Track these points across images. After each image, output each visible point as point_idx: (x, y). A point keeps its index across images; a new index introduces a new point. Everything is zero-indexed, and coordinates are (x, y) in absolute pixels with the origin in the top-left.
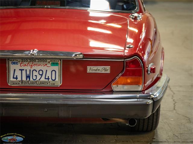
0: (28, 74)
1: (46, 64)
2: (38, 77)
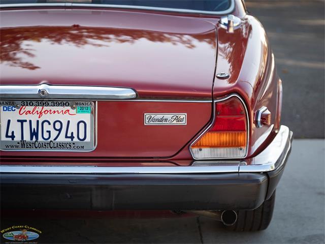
0: (34, 129)
1: (68, 111)
2: (54, 134)
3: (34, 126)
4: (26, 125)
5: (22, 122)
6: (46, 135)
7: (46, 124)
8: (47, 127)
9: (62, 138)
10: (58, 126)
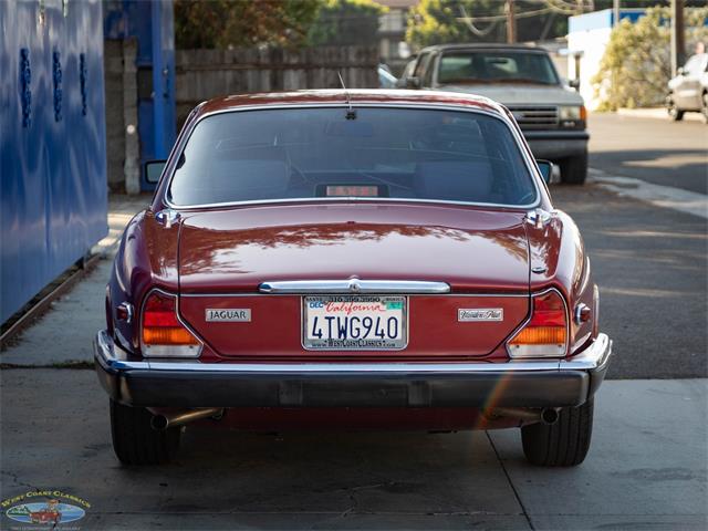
0: (343, 326)
1: (379, 307)
2: (363, 331)
3: (342, 323)
4: (334, 322)
5: (330, 319)
6: (355, 333)
7: (354, 321)
8: (356, 324)
9: (371, 336)
10: (367, 323)
